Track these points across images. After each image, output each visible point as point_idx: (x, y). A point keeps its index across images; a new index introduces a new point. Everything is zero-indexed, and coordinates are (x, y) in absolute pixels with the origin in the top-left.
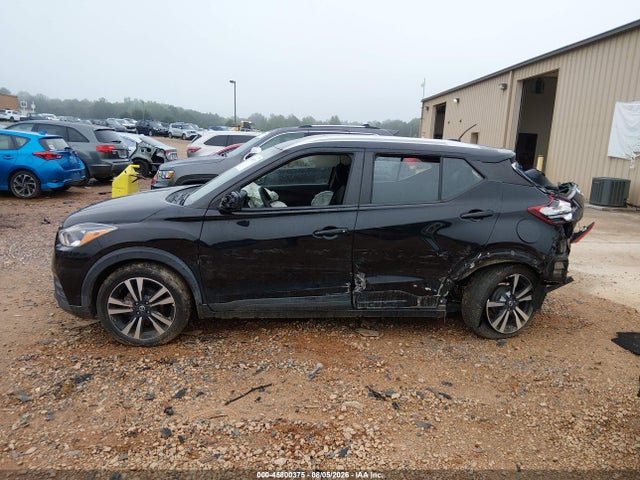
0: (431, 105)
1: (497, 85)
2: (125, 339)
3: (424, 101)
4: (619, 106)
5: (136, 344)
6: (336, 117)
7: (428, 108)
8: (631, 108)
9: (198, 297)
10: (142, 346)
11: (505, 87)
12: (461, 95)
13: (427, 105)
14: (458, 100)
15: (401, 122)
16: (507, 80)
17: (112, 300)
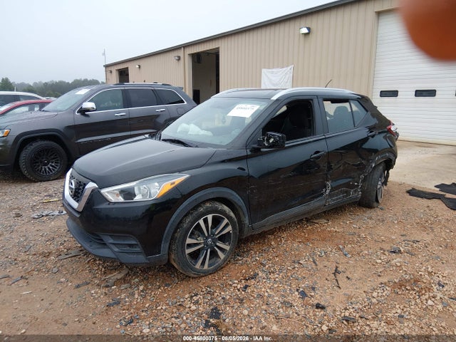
0: (114, 69)
1: (172, 56)
2: (199, 271)
3: (107, 66)
4: (264, 71)
5: (206, 274)
6: (7, 79)
7: (111, 72)
8: (273, 72)
9: (246, 221)
10: (210, 274)
11: (179, 59)
12: (142, 62)
13: (109, 69)
14: (139, 66)
15: (64, 82)
16: (180, 53)
17: (189, 241)
